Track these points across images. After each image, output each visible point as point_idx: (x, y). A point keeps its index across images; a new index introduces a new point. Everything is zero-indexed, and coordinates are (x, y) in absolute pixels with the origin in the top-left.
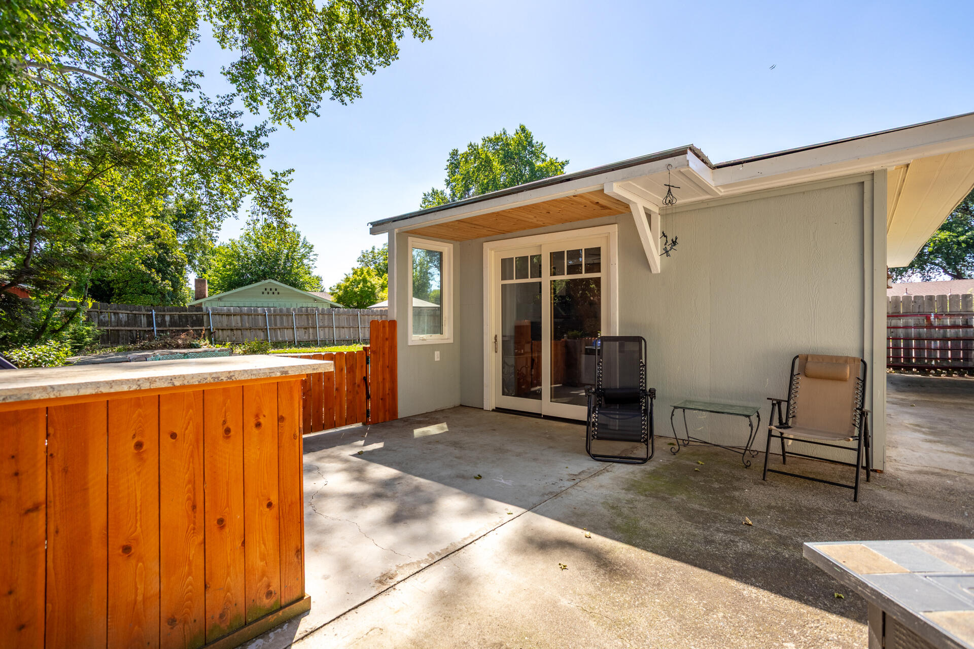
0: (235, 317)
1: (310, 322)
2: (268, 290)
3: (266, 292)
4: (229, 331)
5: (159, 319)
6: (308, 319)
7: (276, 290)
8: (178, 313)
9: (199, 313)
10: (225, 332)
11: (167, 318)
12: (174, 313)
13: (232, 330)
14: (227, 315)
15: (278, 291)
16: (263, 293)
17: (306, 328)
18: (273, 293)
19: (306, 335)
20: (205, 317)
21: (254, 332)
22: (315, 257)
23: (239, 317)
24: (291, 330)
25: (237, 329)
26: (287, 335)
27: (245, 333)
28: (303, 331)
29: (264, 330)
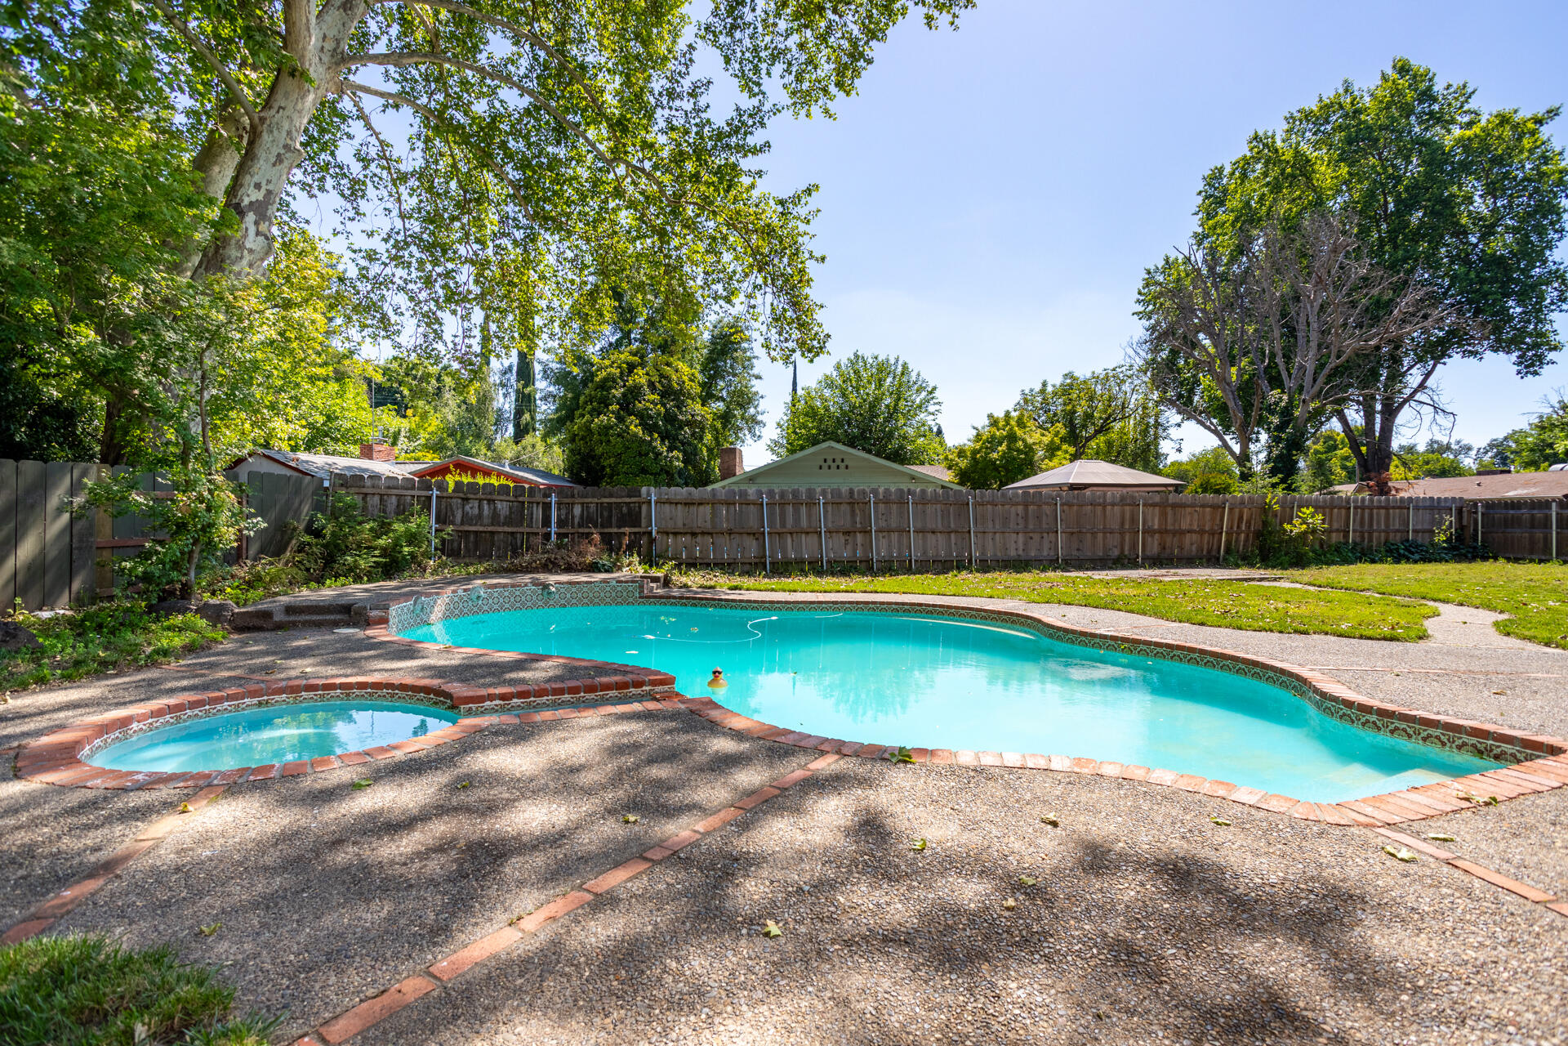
0: (701, 508)
1: (858, 519)
2: (830, 462)
3: (825, 466)
4: (689, 537)
5: (563, 512)
6: (853, 512)
7: (843, 461)
8: (596, 500)
9: (633, 499)
10: (679, 537)
11: (577, 510)
12: (590, 500)
13: (694, 534)
14: (686, 504)
15: (846, 463)
16: (821, 468)
17: (847, 533)
18: (838, 467)
19: (849, 547)
20: (644, 508)
21: (737, 539)
22: (937, 407)
23: (708, 508)
24: (815, 537)
25: (703, 533)
26: (807, 548)
27: (720, 540)
28: (842, 538)
29: (758, 535)
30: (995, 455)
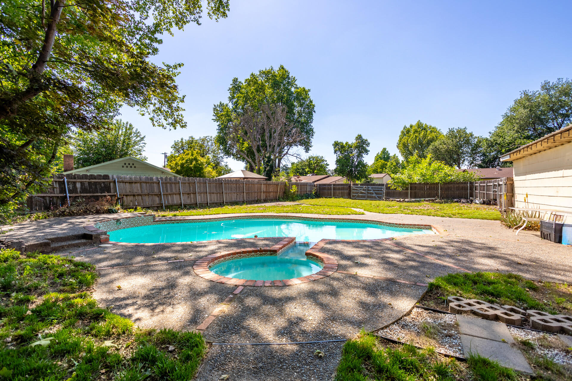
0: (136, 184)
2: (127, 165)
3: (125, 166)
4: (132, 197)
5: (71, 186)
7: (133, 164)
8: (88, 180)
9: (106, 180)
10: (128, 197)
11: (78, 185)
12: (85, 180)
13: (134, 195)
14: (129, 183)
15: (135, 165)
16: (123, 167)
17: (188, 194)
18: (131, 167)
19: (189, 199)
20: (112, 184)
21: (151, 197)
23: (139, 185)
25: (138, 195)
26: (176, 200)
27: (144, 198)
28: (187, 196)
29: (159, 195)
30: (192, 166)
